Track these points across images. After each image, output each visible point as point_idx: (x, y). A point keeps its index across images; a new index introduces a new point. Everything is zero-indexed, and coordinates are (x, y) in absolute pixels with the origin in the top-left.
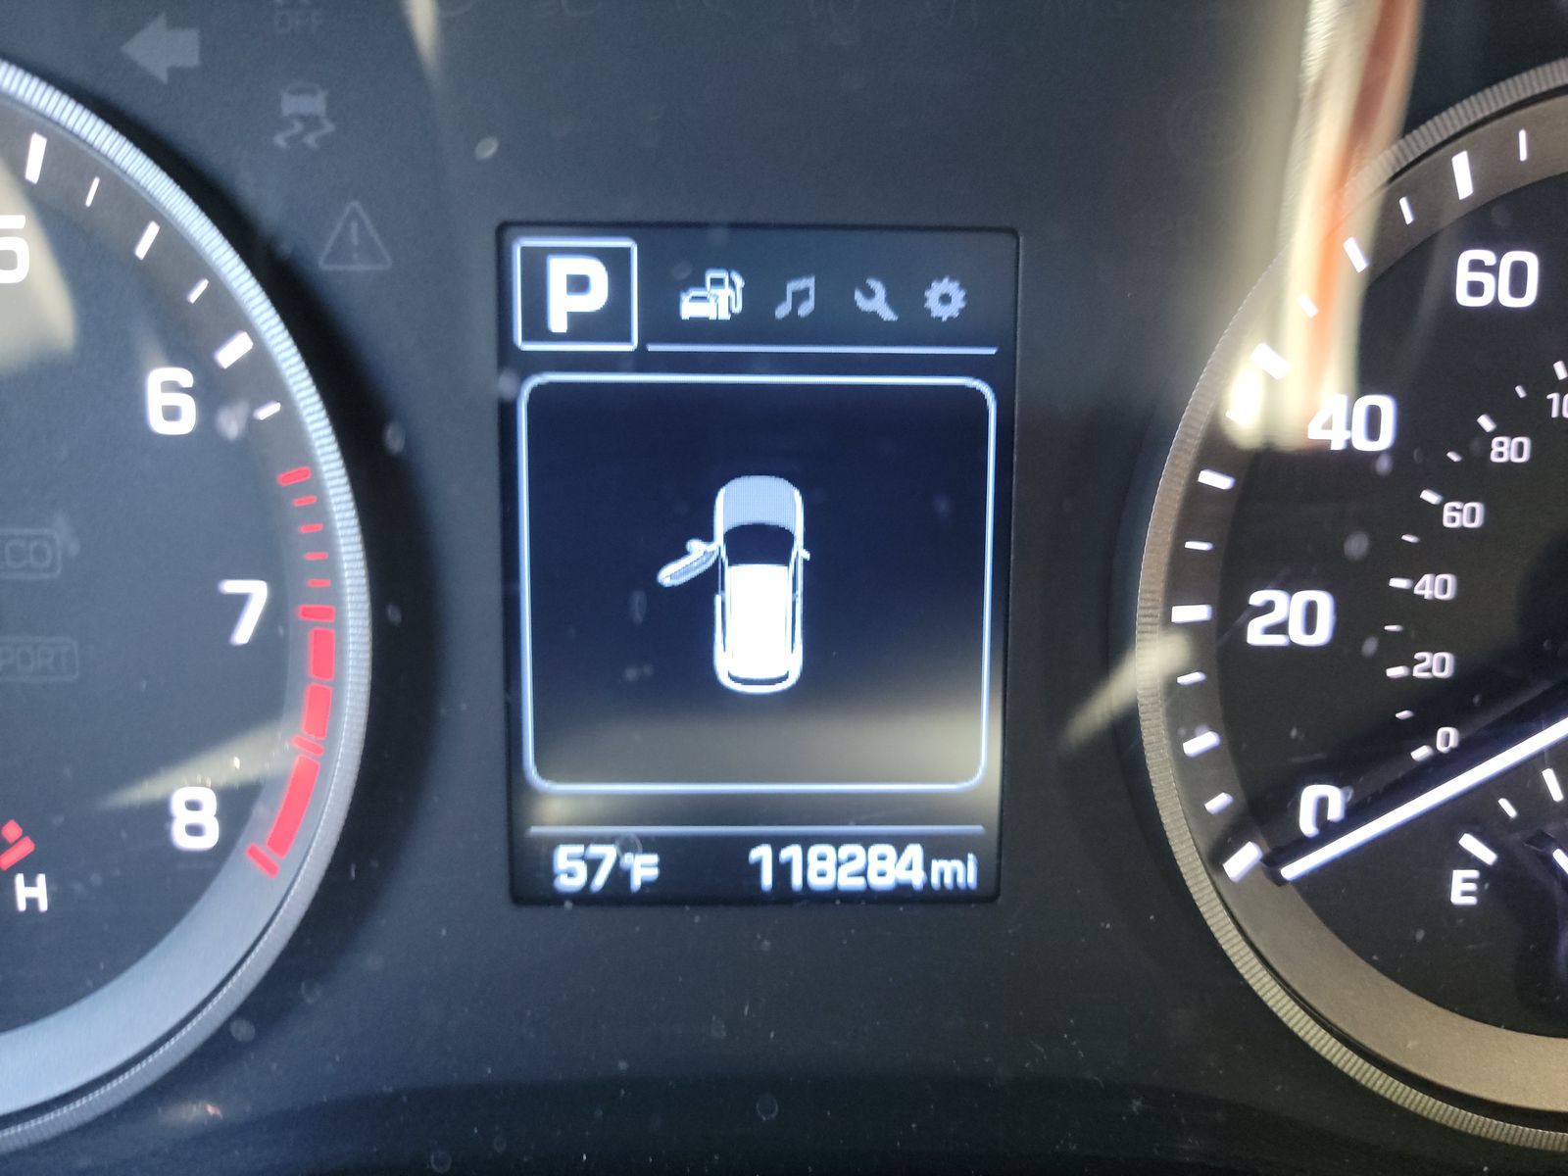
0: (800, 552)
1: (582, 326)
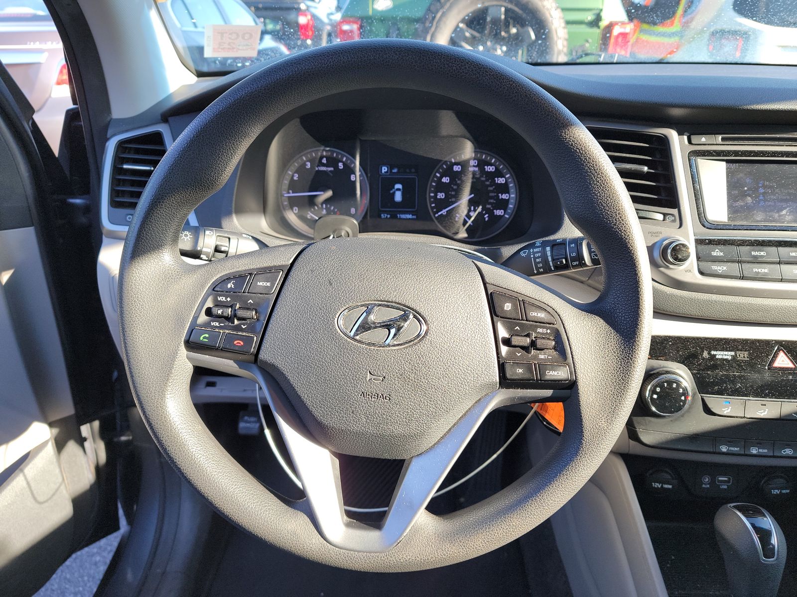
0: (402, 190)
1: (385, 172)
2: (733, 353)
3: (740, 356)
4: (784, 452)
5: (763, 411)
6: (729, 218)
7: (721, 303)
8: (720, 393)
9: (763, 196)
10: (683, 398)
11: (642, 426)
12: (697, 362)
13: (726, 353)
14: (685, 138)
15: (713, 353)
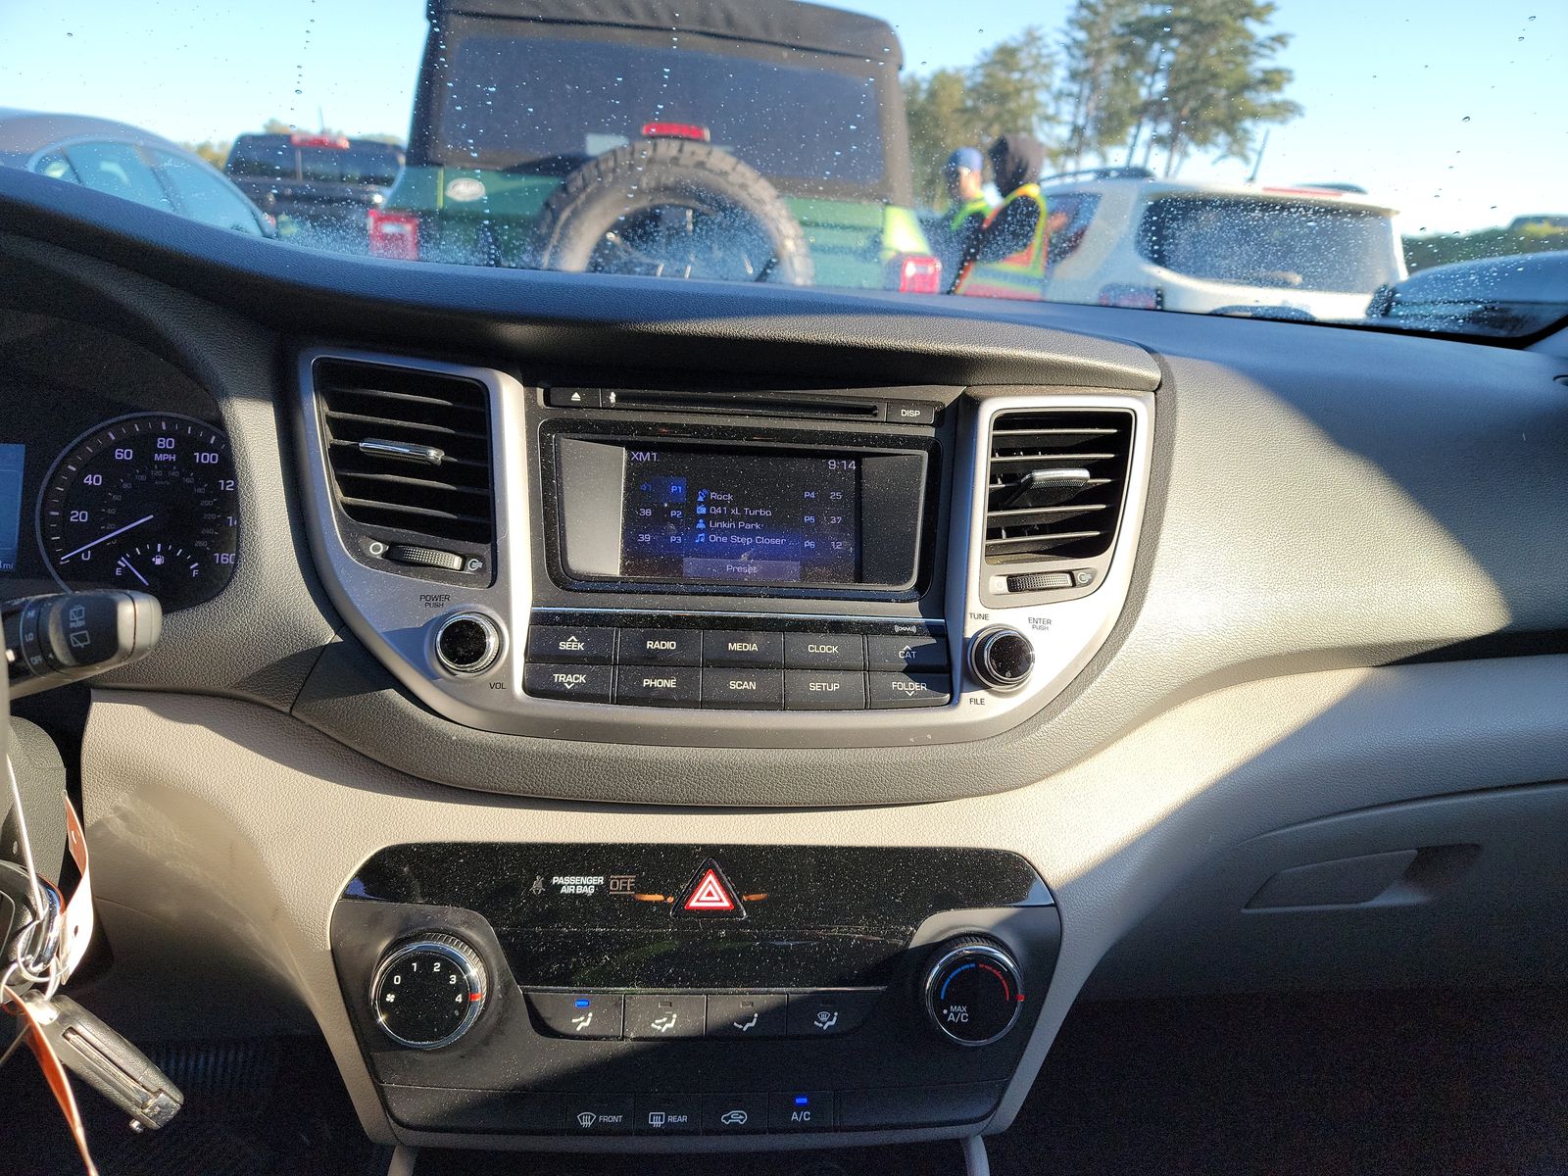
2: (600, 880)
3: (615, 885)
4: (727, 1119)
5: (665, 1019)
6: (625, 568)
7: (570, 758)
8: (564, 979)
9: (706, 523)
10: (459, 999)
11: (394, 1076)
12: (513, 906)
13: (585, 880)
14: (540, 392)
15: (556, 880)
